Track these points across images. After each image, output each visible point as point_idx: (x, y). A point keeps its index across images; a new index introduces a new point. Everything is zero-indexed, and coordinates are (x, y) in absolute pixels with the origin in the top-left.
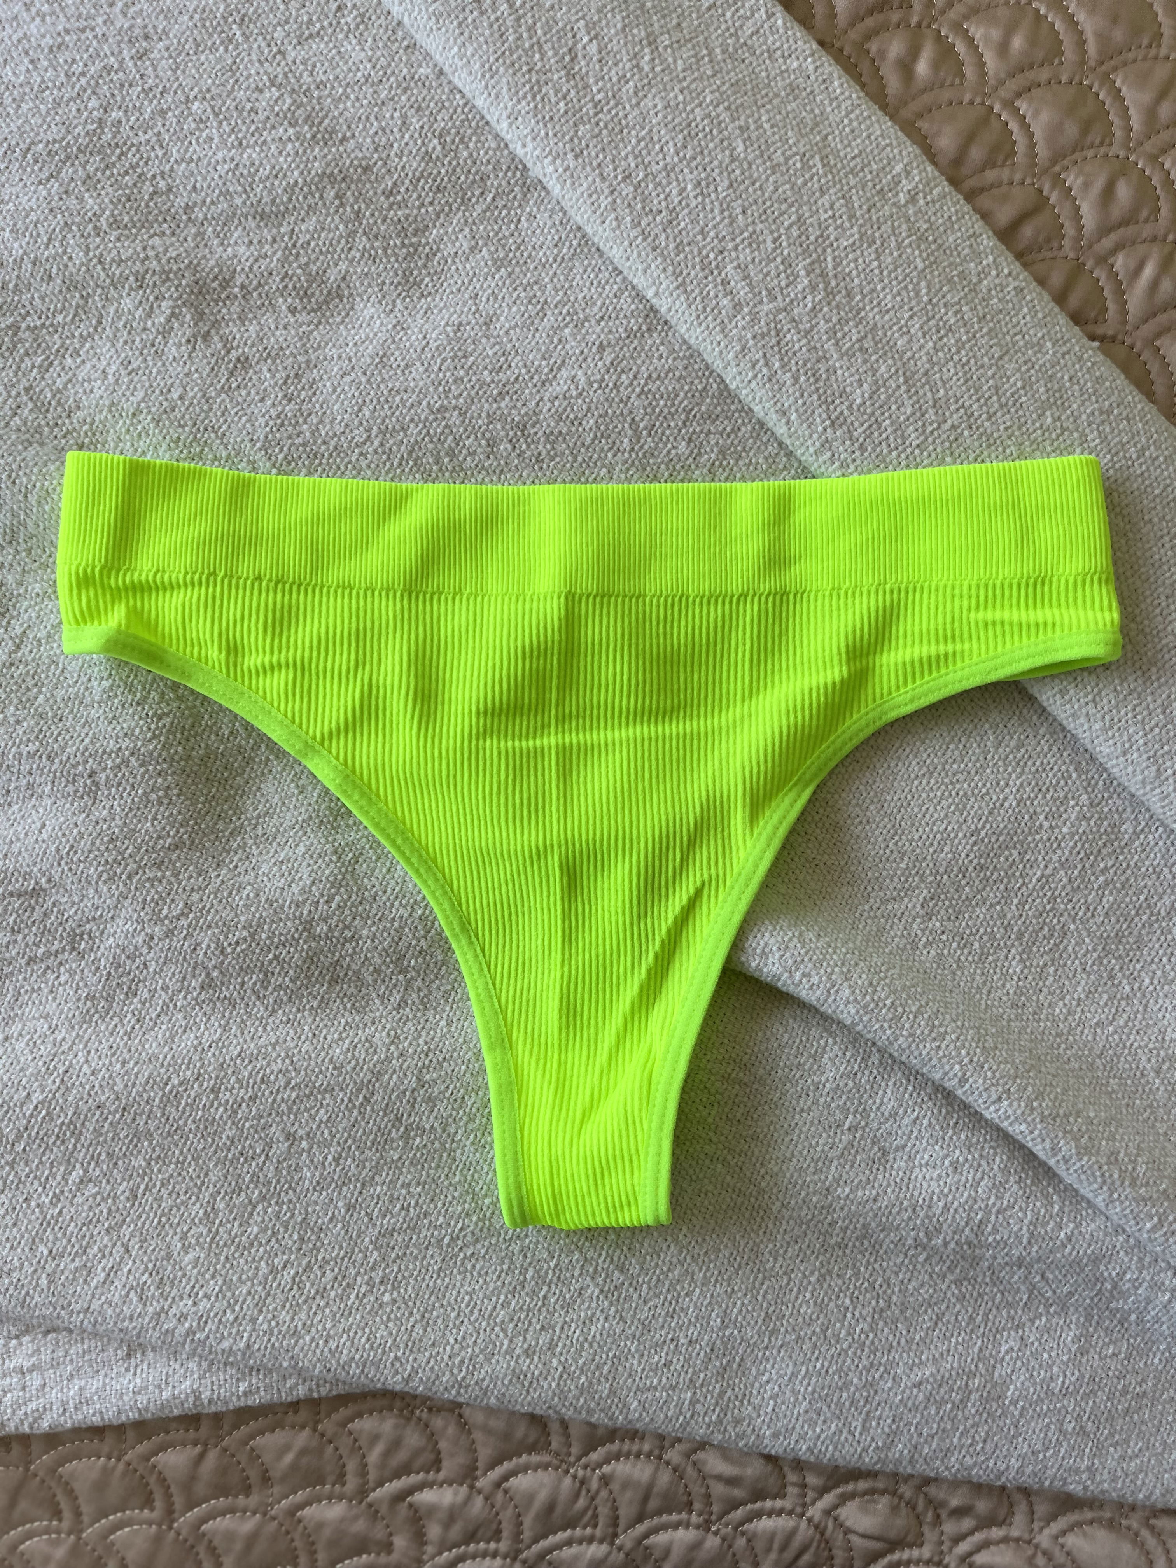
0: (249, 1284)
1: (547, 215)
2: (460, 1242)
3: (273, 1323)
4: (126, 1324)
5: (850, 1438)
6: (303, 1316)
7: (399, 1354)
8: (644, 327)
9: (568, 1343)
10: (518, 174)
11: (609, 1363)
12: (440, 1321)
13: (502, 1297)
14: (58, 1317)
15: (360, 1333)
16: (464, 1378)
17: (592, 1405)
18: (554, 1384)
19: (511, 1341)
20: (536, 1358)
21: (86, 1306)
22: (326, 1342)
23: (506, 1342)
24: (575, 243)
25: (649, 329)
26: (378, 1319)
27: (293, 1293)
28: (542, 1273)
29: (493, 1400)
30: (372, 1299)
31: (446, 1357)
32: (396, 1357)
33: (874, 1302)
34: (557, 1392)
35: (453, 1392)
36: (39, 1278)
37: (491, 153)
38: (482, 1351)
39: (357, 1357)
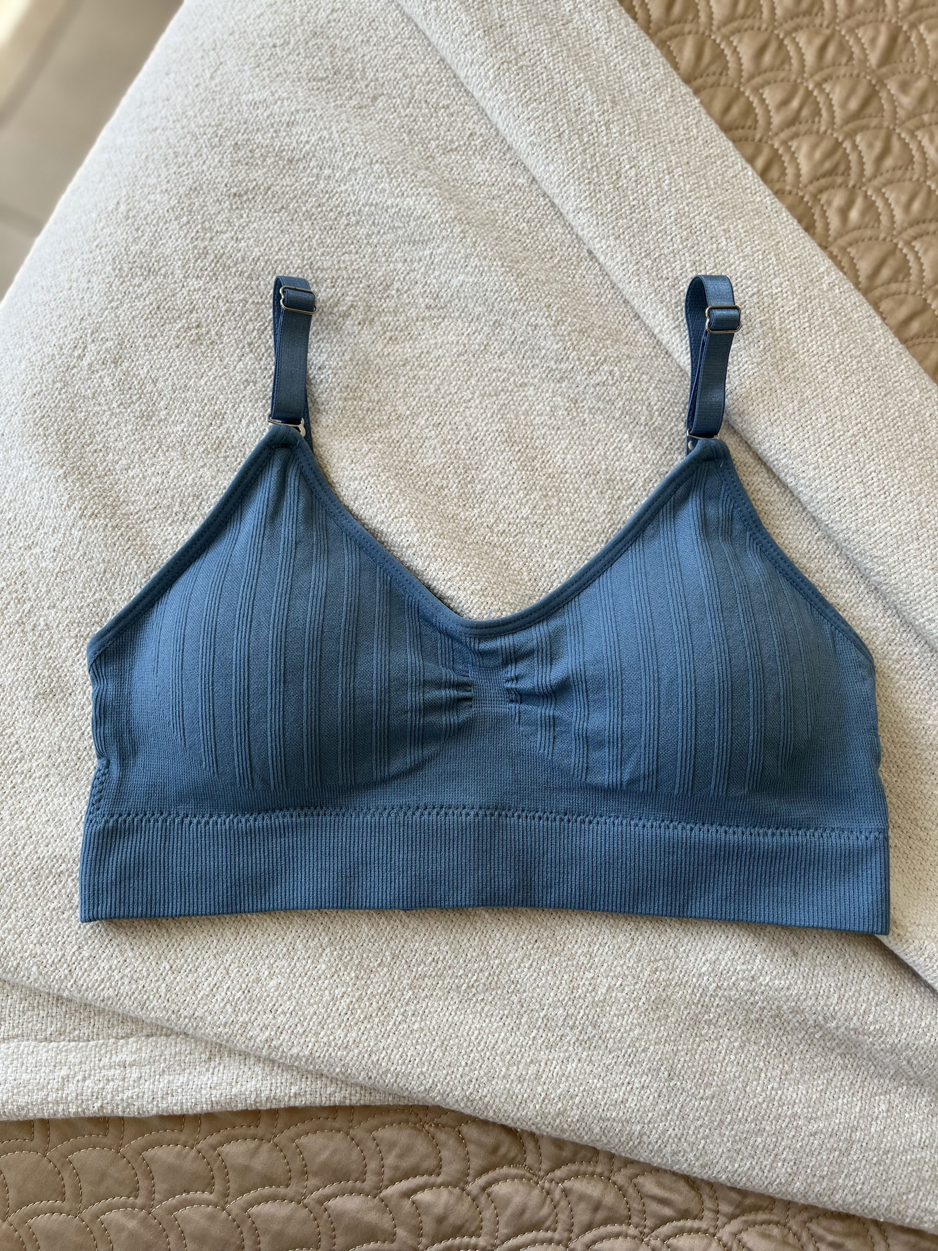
0: (315, 1006)
1: (592, 277)
2: (474, 990)
3: (331, 1038)
4: (220, 1030)
5: (760, 1174)
6: (354, 1034)
7: (424, 1070)
8: (653, 354)
9: (550, 1075)
10: (575, 250)
11: (580, 1095)
12: (455, 1048)
13: (503, 1034)
14: (168, 1020)
15: (395, 1052)
16: (471, 1093)
17: (566, 1126)
18: (538, 1107)
19: (508, 1069)
20: (525, 1084)
21: (191, 1012)
22: (370, 1055)
23: (504, 1069)
24: (609, 296)
25: (655, 356)
26: (409, 1042)
27: (347, 1016)
28: (534, 1020)
29: (491, 1113)
30: (406, 1026)
31: (458, 1076)
32: (421, 1071)
33: (781, 1066)
34: (540, 1112)
35: (462, 1105)
36: (160, 986)
37: (559, 235)
38: (485, 1074)
39: (392, 1069)
